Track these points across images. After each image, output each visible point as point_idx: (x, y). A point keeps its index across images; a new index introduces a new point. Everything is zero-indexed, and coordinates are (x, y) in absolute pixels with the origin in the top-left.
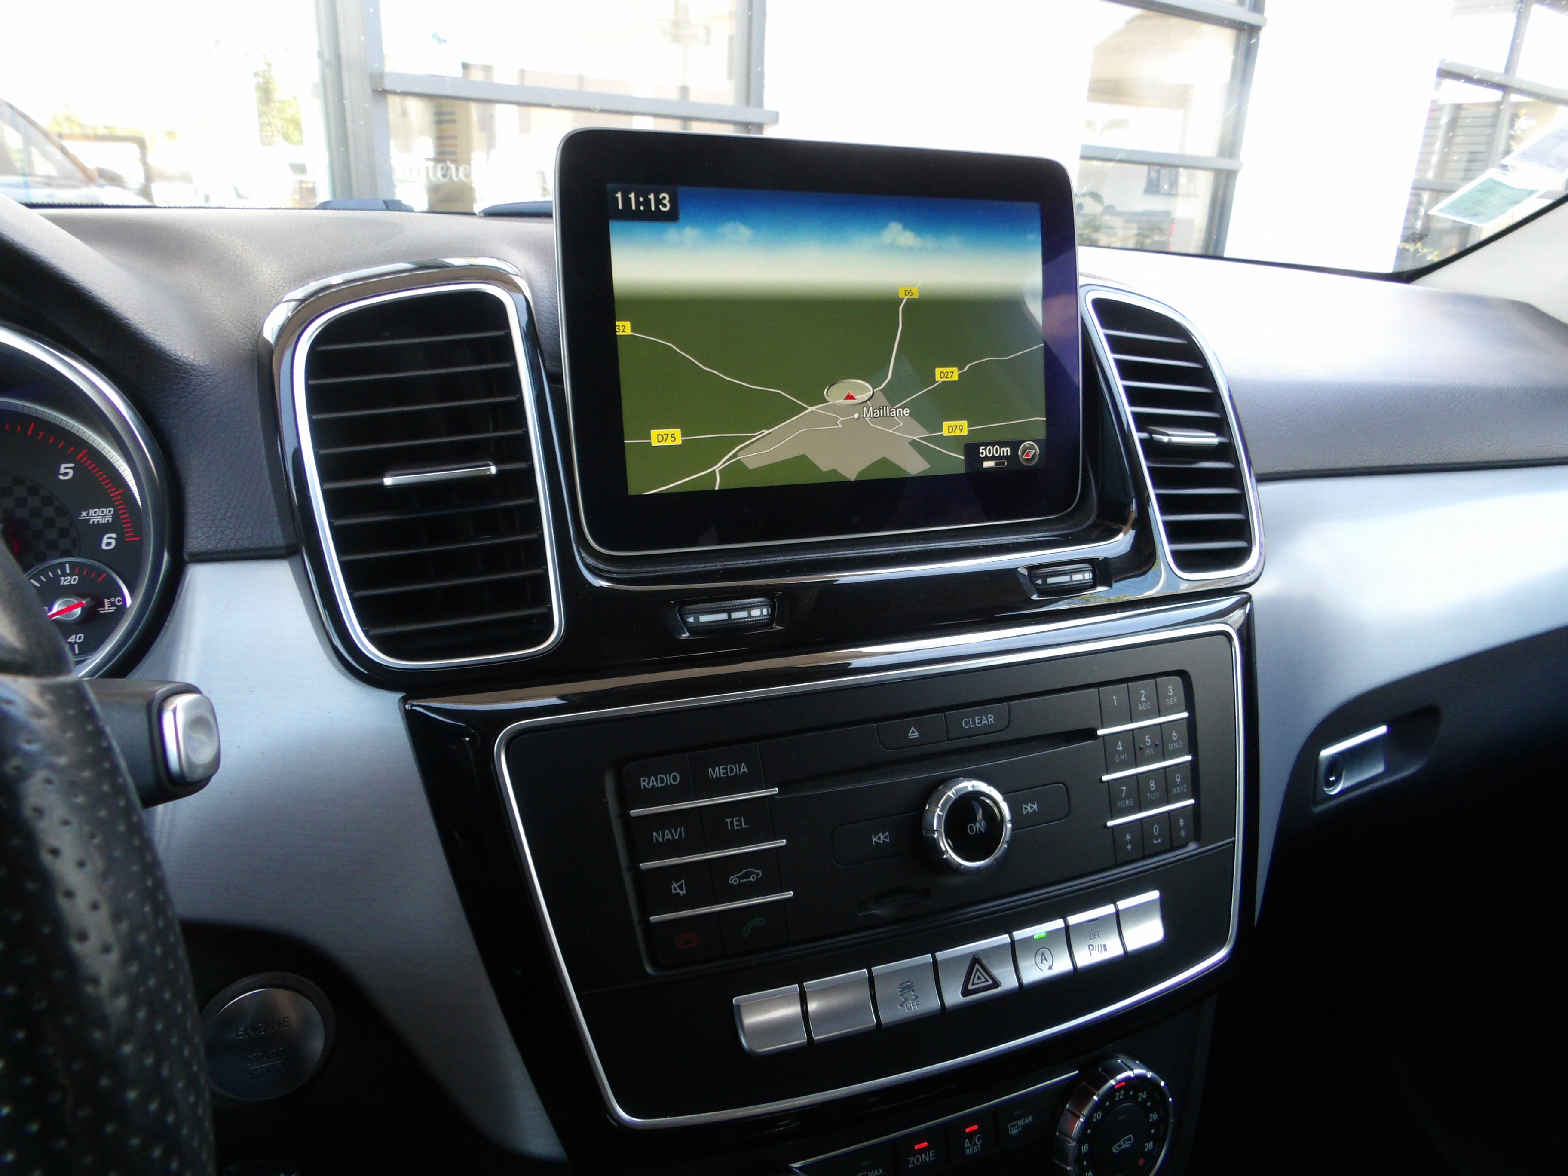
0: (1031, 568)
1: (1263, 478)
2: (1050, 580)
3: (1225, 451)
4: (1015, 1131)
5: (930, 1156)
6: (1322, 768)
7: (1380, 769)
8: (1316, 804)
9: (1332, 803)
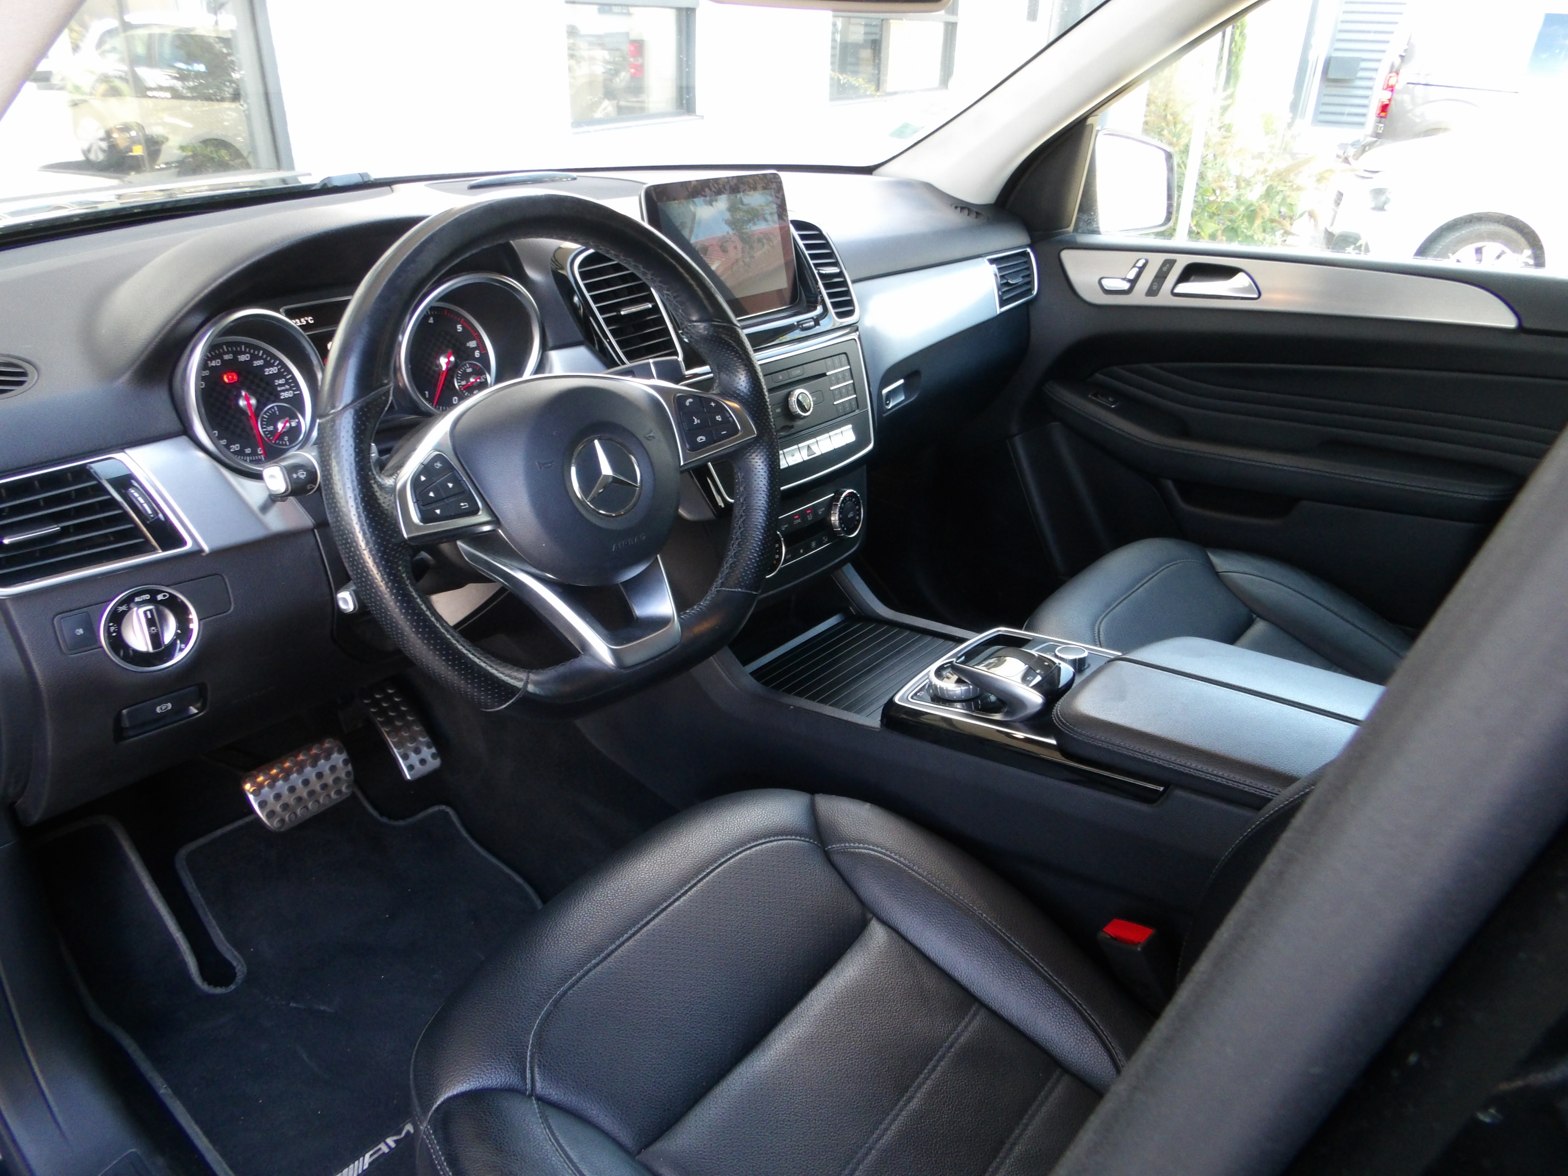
0: (798, 322)
1: (854, 282)
2: (804, 325)
3: (840, 274)
4: (820, 513)
5: (799, 521)
6: (884, 398)
7: (903, 398)
8: (884, 413)
9: (889, 413)
